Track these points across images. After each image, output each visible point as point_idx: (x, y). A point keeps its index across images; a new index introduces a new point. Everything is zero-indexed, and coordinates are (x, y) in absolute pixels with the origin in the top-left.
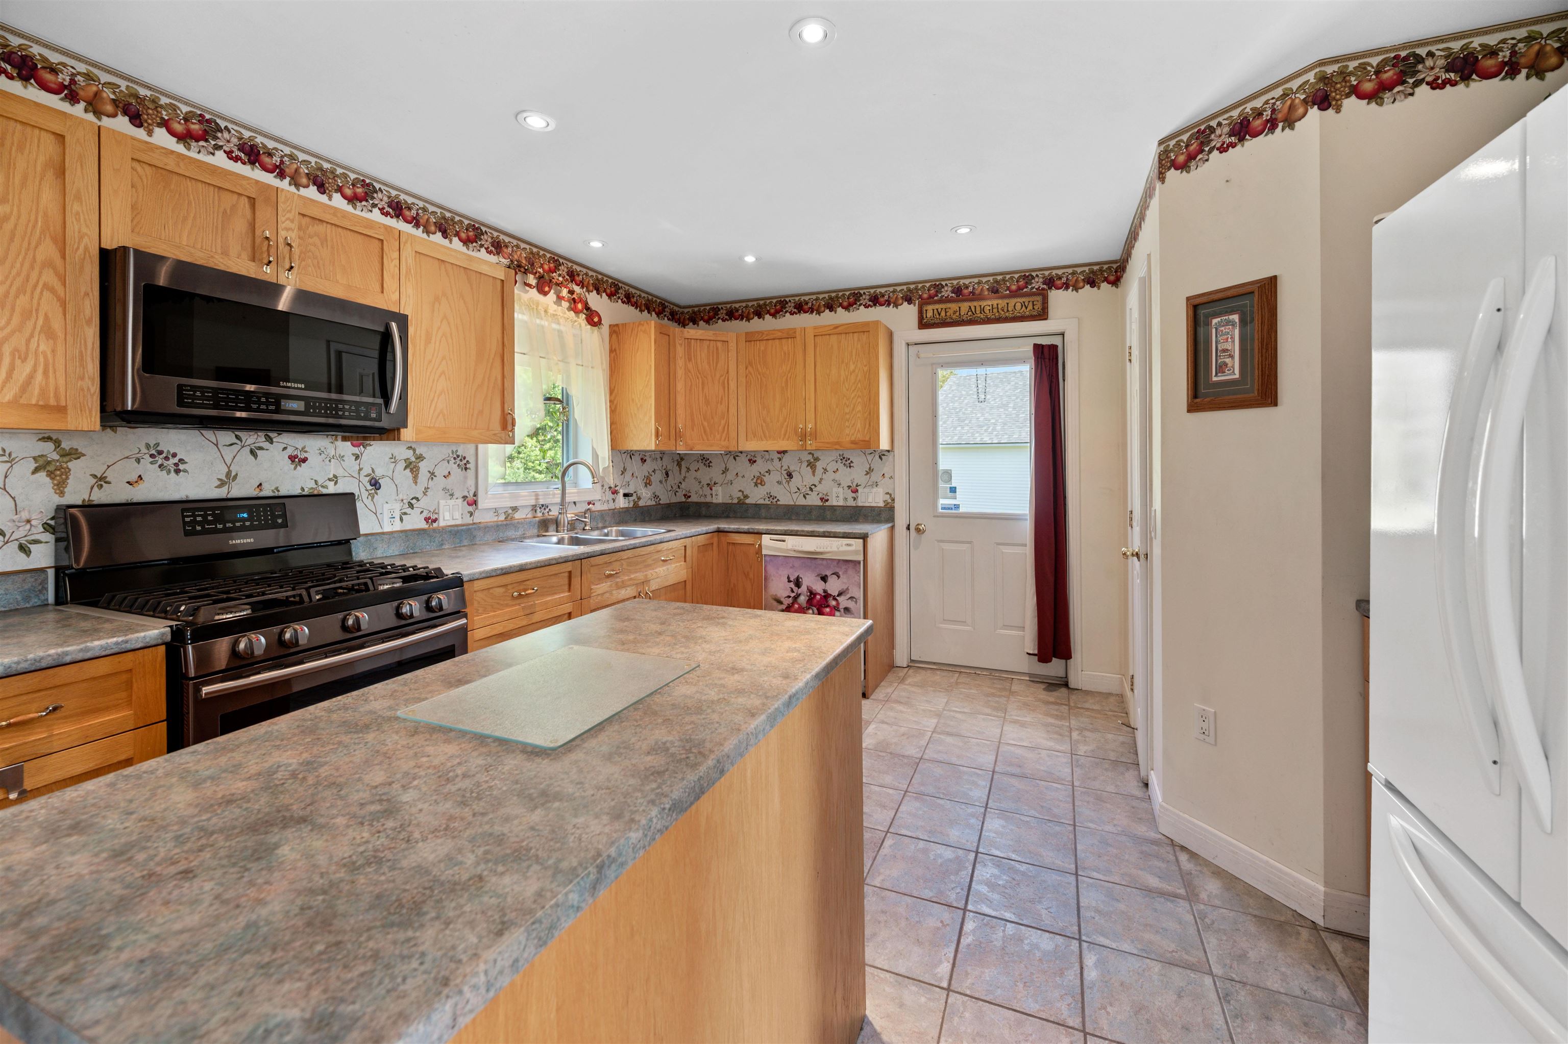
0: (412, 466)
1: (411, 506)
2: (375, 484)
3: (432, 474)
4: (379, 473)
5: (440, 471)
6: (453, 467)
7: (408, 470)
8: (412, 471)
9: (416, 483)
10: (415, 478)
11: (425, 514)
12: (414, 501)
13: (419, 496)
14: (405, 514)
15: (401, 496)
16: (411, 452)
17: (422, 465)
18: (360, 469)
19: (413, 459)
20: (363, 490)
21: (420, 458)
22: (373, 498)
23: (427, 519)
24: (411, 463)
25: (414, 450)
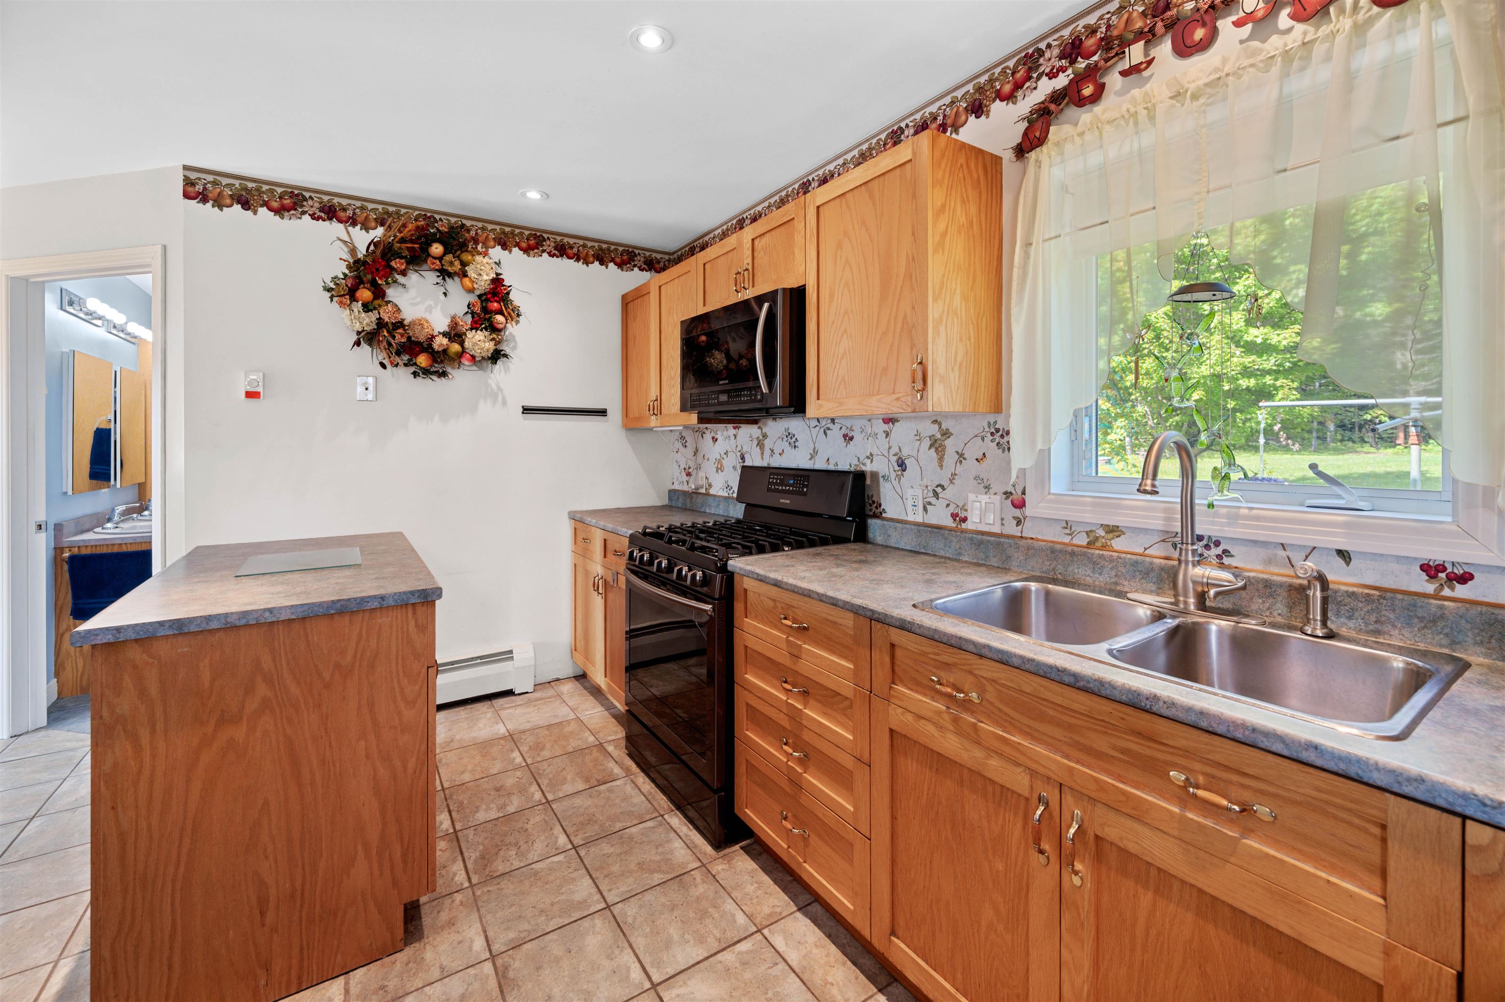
0: (937, 445)
1: (936, 495)
2: (902, 465)
3: (961, 456)
4: (905, 452)
5: (971, 453)
6: (990, 446)
7: (933, 450)
8: (937, 450)
9: (941, 466)
10: (941, 459)
11: (952, 509)
12: (939, 490)
13: (945, 483)
14: (930, 504)
15: (925, 482)
16: (936, 426)
17: (949, 443)
18: (890, 448)
19: (938, 436)
20: (891, 470)
21: (946, 434)
22: (900, 480)
23: (954, 516)
24: (936, 441)
25: (940, 424)
